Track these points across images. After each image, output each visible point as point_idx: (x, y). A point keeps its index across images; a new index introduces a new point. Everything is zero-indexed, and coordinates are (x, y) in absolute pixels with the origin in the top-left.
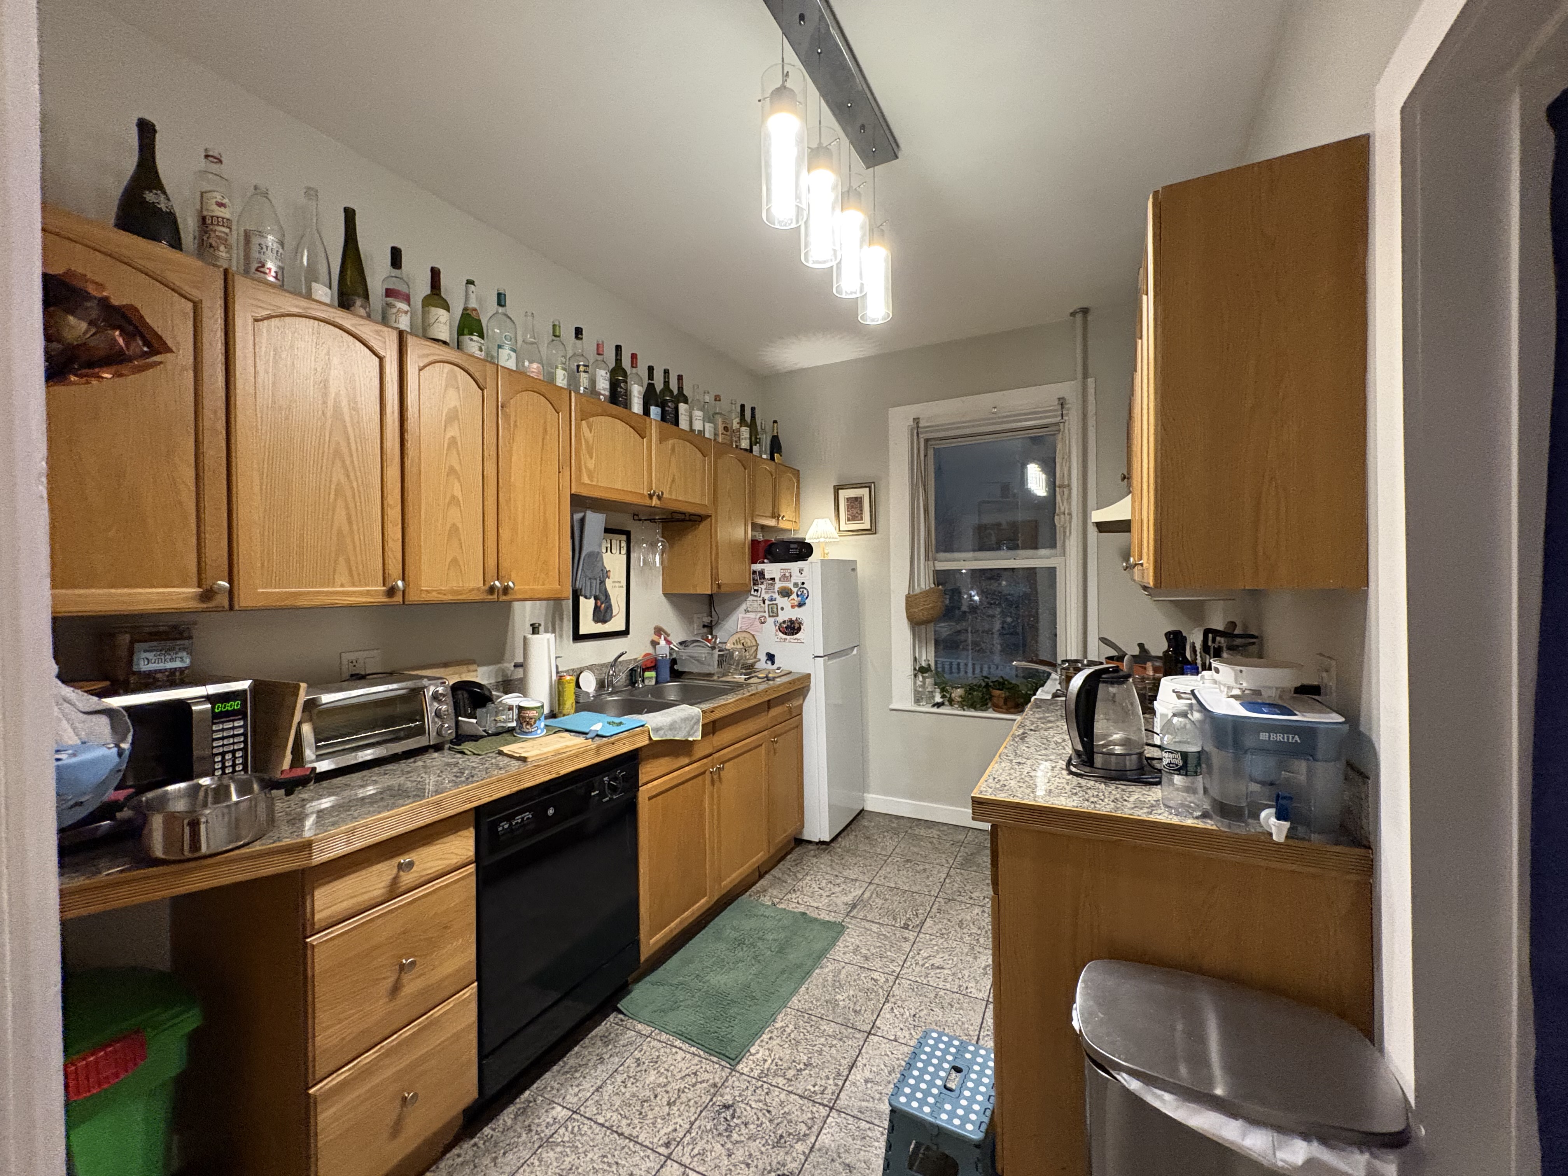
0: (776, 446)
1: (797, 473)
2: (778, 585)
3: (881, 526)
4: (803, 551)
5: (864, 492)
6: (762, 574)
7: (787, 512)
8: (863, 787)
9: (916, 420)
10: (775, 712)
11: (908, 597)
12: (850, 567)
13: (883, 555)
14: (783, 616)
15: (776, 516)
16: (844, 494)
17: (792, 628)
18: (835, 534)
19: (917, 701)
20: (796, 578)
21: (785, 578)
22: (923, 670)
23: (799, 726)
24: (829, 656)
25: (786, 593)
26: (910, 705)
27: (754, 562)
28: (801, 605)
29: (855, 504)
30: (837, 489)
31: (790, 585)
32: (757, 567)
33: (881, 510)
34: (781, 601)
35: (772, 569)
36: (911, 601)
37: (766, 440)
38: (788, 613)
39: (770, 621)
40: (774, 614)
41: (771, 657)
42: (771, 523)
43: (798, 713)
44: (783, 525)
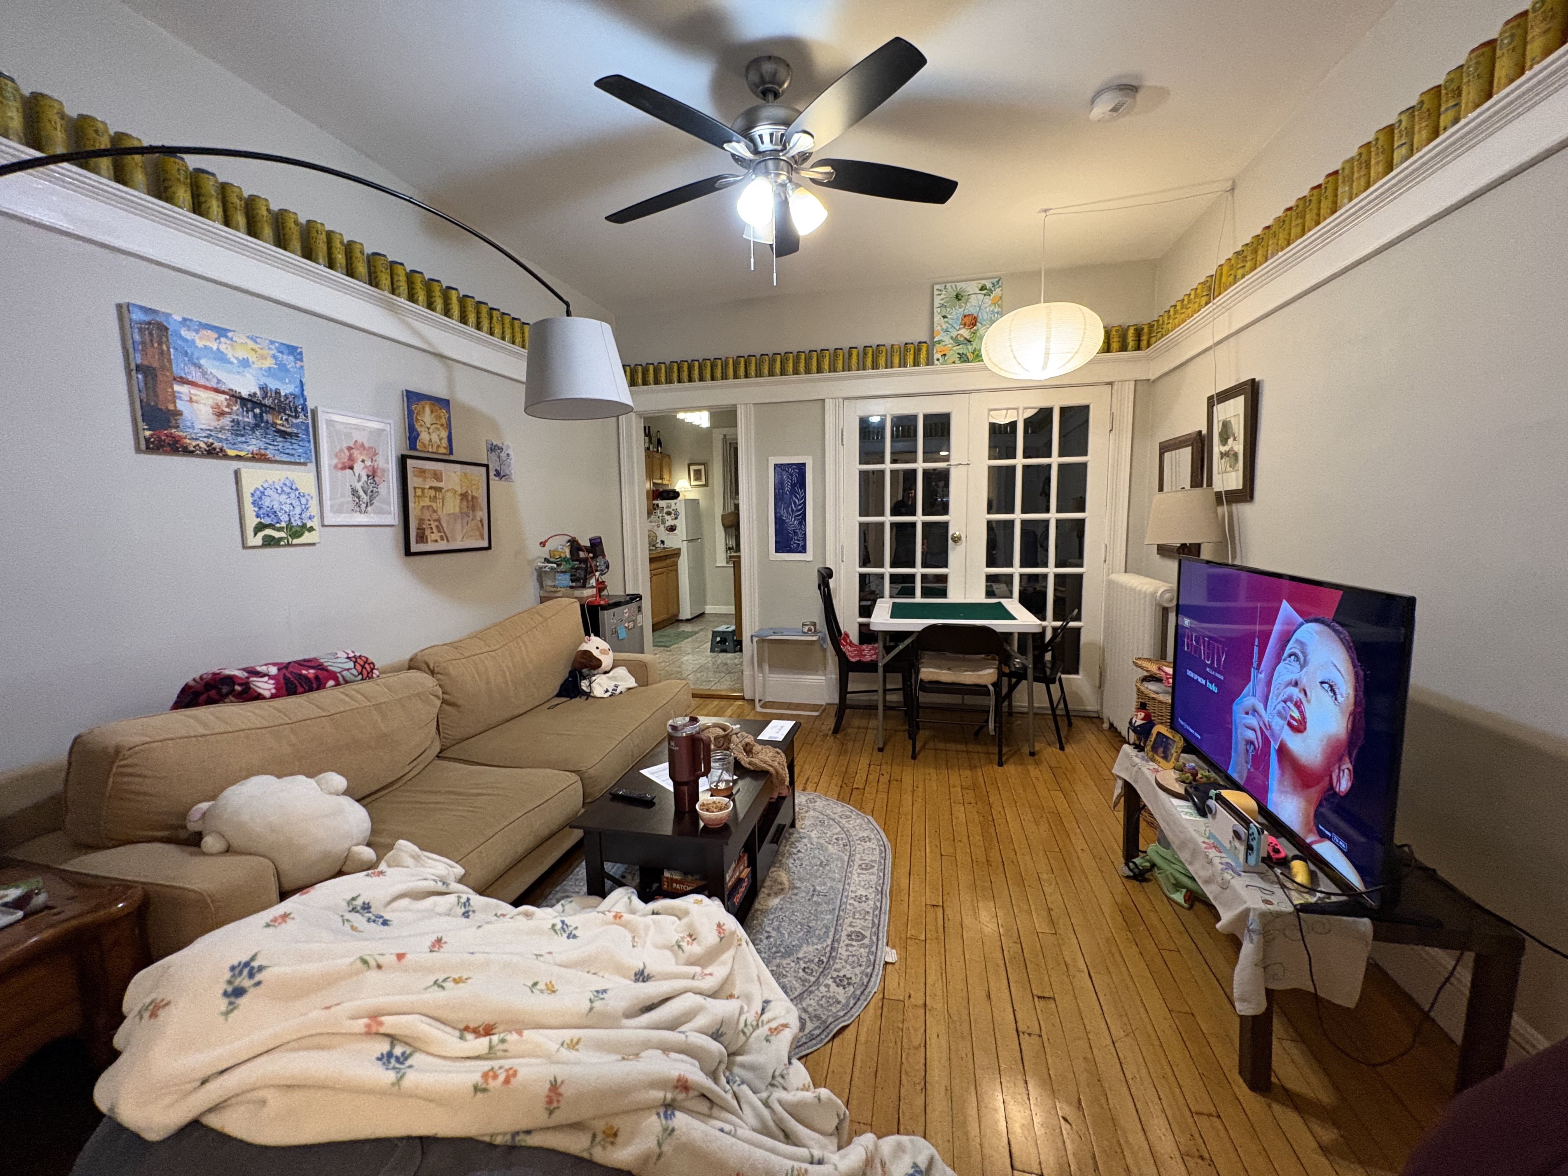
0: (659, 443)
1: (669, 456)
2: (665, 510)
3: (710, 482)
4: (675, 495)
5: (702, 467)
6: (658, 505)
7: (666, 476)
8: (705, 603)
9: (725, 436)
10: (668, 561)
11: (722, 516)
12: (695, 502)
13: (711, 497)
14: (668, 524)
15: (661, 478)
16: (693, 468)
17: (672, 529)
18: (690, 488)
19: (727, 563)
20: (673, 507)
21: (668, 507)
22: (730, 549)
23: (676, 570)
24: (689, 541)
25: (669, 513)
26: (724, 564)
27: (654, 500)
28: (676, 518)
29: (698, 473)
30: (689, 465)
31: (671, 510)
32: (655, 502)
33: (710, 474)
34: (667, 517)
35: (662, 503)
36: (723, 517)
37: (655, 440)
38: (670, 522)
39: (662, 526)
40: (663, 522)
41: (663, 542)
42: (660, 481)
43: (676, 564)
44: (665, 482)
